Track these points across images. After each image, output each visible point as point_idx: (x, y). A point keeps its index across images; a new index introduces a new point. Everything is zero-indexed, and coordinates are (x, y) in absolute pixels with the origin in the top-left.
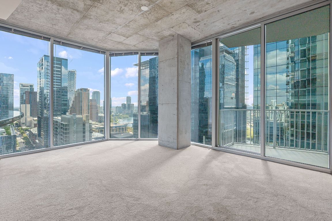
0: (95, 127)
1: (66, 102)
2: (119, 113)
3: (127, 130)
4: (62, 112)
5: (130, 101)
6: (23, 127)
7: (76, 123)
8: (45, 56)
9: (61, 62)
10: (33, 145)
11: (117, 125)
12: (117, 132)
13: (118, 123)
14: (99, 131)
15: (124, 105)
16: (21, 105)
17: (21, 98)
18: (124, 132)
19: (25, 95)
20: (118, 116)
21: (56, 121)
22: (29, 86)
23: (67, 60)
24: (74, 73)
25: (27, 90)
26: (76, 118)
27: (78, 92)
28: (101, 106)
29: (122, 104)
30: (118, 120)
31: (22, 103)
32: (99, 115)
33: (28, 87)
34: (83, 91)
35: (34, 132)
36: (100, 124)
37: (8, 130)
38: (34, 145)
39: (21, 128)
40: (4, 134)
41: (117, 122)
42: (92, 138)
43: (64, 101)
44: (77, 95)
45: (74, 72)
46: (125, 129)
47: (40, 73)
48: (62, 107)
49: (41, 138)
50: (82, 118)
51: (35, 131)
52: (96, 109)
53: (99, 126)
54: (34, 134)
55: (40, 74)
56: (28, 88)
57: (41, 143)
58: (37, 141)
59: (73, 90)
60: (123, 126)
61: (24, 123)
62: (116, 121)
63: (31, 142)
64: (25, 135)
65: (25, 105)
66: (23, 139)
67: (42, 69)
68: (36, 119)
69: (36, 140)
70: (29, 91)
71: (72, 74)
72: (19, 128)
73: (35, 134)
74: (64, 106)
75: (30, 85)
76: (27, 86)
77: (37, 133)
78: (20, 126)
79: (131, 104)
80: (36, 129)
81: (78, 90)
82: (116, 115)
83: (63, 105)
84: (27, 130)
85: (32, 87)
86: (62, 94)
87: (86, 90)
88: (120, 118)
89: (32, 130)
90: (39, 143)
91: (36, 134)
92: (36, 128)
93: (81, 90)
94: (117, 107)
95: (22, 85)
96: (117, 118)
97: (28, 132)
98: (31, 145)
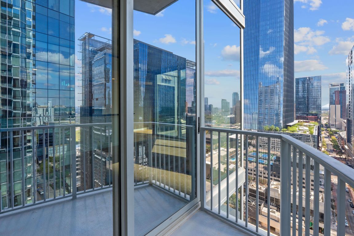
6: (332, 129)
10: (341, 151)
16: (331, 105)
17: (330, 98)
19: (334, 95)
22: (340, 85)
25: (337, 90)
31: (331, 103)
33: (338, 86)
35: (343, 136)
37: (312, 129)
38: (343, 151)
39: (330, 129)
40: (307, 132)
47: (350, 68)
49: (351, 144)
51: (344, 134)
54: (343, 138)
55: (349, 70)
56: (338, 87)
57: (351, 151)
58: (346, 147)
61: (333, 125)
63: (339, 147)
64: (333, 137)
65: (335, 105)
66: (331, 141)
67: (352, 63)
68: (346, 121)
70: (339, 90)
72: (328, 129)
75: (341, 84)
76: (337, 86)
77: (346, 137)
78: (329, 127)
84: (336, 133)
89: (341, 133)
90: (348, 149)
91: (345, 138)
92: (346, 132)
95: (331, 85)
97: (337, 135)
98: (339, 149)
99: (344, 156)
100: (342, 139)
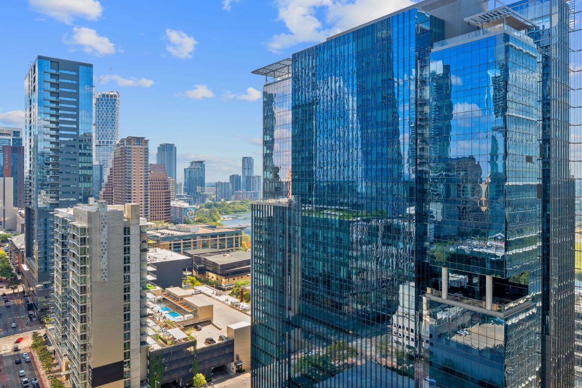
0: (163, 234)
1: (88, 172)
2: (223, 200)
3: (241, 244)
4: (80, 197)
5: (252, 169)
7: (106, 226)
8: (40, 58)
9: (77, 71)
10: (16, 277)
11: (216, 231)
12: (216, 248)
13: (220, 224)
14: (170, 245)
15: (235, 179)
18: (234, 248)
20: (220, 206)
21: (63, 219)
22: (12, 134)
23: (91, 66)
24: (115, 100)
25: (6, 143)
26: (107, 212)
27: (122, 146)
28: (178, 182)
29: (232, 177)
30: (219, 218)
32: (172, 203)
33: (10, 135)
34: (133, 143)
36: (175, 227)
41: (219, 221)
42: (148, 265)
43: (83, 168)
44: (118, 155)
45: (115, 96)
46: (237, 242)
47: (30, 101)
48: (80, 184)
49: (34, 259)
50: (122, 213)
51: (20, 241)
52: (165, 189)
53: (171, 232)
54: (19, 251)
55: (31, 104)
56: (8, 137)
57: (32, 273)
58: (25, 267)
59: (111, 143)
60: (231, 234)
62: (215, 221)
63: (12, 270)
65: (2, 178)
67: (34, 90)
68: (23, 212)
69: (22, 265)
70: (11, 145)
71: (109, 102)
73: (21, 249)
74: (85, 181)
75: (14, 132)
76: (7, 134)
77: (24, 247)
79: (253, 177)
80: (22, 237)
81: (122, 141)
82: (215, 205)
83: (82, 179)
84: (5, 240)
85: (18, 136)
86: (80, 151)
87: (141, 141)
88: (227, 213)
89: (14, 239)
90: (28, 271)
91: (23, 249)
92: (24, 235)
93: (130, 140)
94: (218, 185)
96: (218, 213)
97: (7, 245)
98: (13, 275)
99: (20, 289)
100: (17, 250)
